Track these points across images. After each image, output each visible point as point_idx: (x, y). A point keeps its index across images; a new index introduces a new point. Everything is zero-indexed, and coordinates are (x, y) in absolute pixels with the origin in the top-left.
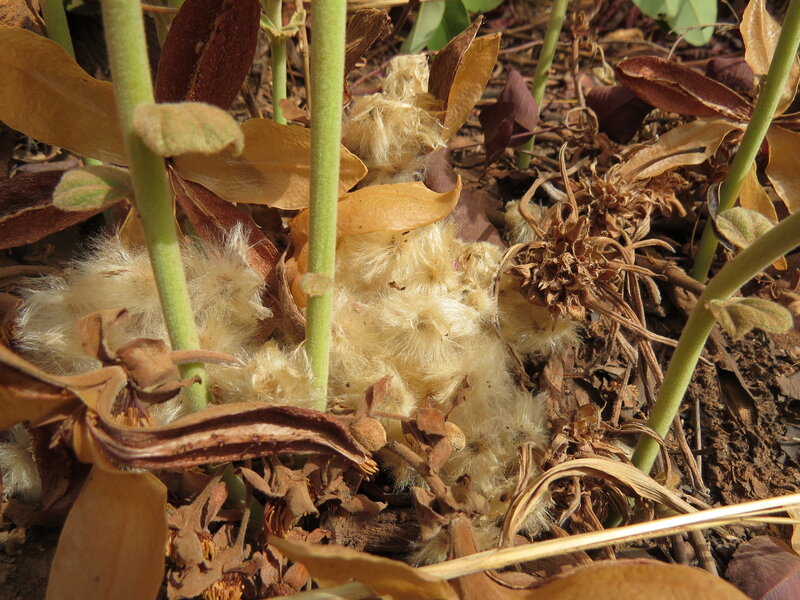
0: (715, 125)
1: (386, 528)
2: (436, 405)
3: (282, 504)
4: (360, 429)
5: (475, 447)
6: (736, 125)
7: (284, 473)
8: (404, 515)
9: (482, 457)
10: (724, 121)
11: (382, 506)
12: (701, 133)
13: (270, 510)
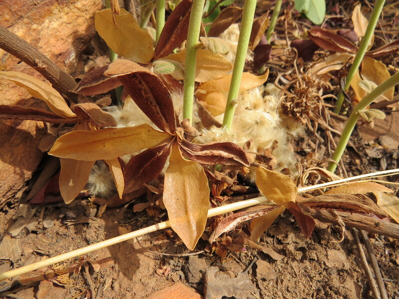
0: (344, 55)
3: (219, 183)
6: (352, 55)
10: (347, 53)
11: (247, 187)
12: (339, 58)
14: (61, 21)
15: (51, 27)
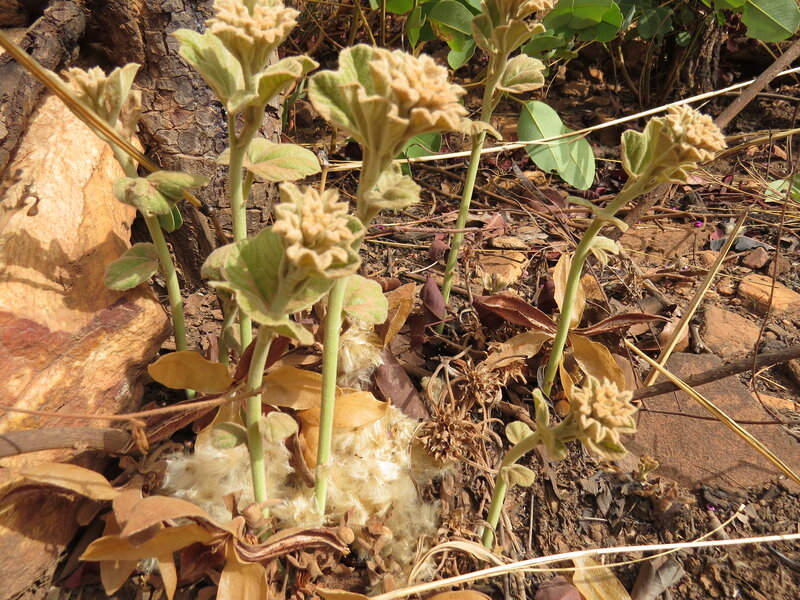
0: (538, 335)
1: (354, 581)
2: (378, 518)
3: (306, 572)
4: (342, 534)
5: (398, 538)
6: (550, 335)
7: (306, 556)
8: (363, 573)
9: (401, 543)
10: (543, 332)
11: (352, 569)
13: (299, 575)
14: (110, 350)
15: (98, 359)
